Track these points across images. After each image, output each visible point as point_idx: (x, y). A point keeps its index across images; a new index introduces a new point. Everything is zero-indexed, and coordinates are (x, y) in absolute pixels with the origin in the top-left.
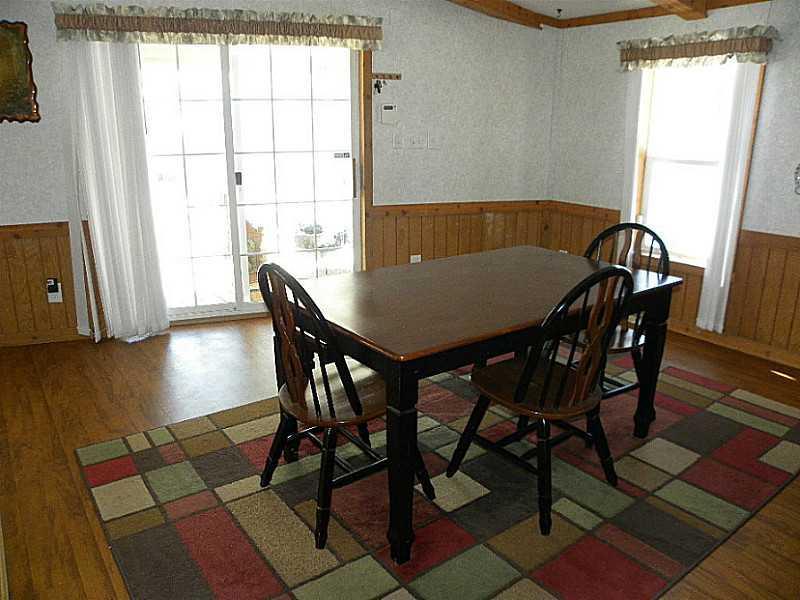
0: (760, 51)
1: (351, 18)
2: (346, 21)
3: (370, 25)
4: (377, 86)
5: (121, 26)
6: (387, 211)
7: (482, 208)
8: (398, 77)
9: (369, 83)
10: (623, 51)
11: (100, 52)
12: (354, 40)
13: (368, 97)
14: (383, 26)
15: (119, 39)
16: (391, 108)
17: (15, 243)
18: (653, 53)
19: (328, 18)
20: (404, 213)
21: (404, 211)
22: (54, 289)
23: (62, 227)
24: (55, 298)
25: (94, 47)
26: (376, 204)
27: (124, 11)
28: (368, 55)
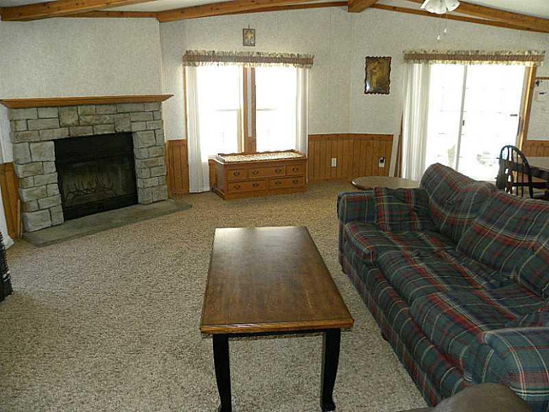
1: (530, 52)
2: (526, 53)
3: (539, 54)
4: (538, 83)
5: (426, 58)
6: (533, 143)
9: (534, 81)
11: (418, 68)
12: (529, 62)
13: (532, 88)
14: (545, 55)
16: (543, 93)
17: (371, 141)
19: (518, 52)
20: (542, 144)
22: (382, 161)
23: (390, 137)
24: (382, 165)
25: (416, 66)
26: (528, 139)
27: (430, 52)
28: (535, 69)
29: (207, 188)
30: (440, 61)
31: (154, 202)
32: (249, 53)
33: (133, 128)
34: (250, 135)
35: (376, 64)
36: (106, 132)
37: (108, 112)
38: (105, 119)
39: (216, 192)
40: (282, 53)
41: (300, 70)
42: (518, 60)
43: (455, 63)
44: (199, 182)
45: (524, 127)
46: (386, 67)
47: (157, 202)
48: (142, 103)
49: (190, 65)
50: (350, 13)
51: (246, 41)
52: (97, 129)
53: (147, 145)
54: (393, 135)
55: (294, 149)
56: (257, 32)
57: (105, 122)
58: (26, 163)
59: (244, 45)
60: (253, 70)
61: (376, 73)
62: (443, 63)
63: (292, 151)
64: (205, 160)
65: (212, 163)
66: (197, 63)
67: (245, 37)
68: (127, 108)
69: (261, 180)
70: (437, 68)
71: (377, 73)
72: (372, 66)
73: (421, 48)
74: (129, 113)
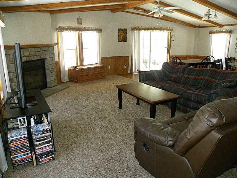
0: (229, 33)
1: (169, 28)
2: (168, 28)
4: (172, 37)
5: (139, 29)
8: (175, 36)
9: (171, 37)
10: (210, 32)
11: (136, 32)
13: (170, 39)
14: (174, 29)
16: (173, 41)
17: (121, 59)
18: (214, 33)
22: (125, 66)
23: (128, 57)
24: (125, 67)
25: (135, 32)
26: (171, 55)
27: (140, 27)
28: (171, 33)
29: (68, 80)
30: (143, 30)
31: (54, 86)
32: (81, 27)
33: (46, 57)
36: (38, 59)
37: (38, 51)
38: (37, 53)
39: (72, 81)
40: (92, 27)
41: (98, 33)
42: (166, 30)
43: (148, 31)
44: (65, 78)
45: (169, 51)
46: (125, 32)
47: (55, 86)
48: (48, 47)
49: (60, 32)
50: (112, 13)
51: (79, 22)
52: (35, 57)
53: (50, 64)
54: (129, 56)
55: (97, 63)
56: (82, 19)
57: (37, 55)
58: (13, 72)
59: (78, 24)
60: (82, 33)
62: (144, 31)
63: (97, 64)
64: (67, 69)
65: (69, 70)
66: (63, 31)
68: (44, 49)
69: (90, 75)
70: (142, 32)
72: (120, 32)
73: (137, 26)
74: (44, 51)
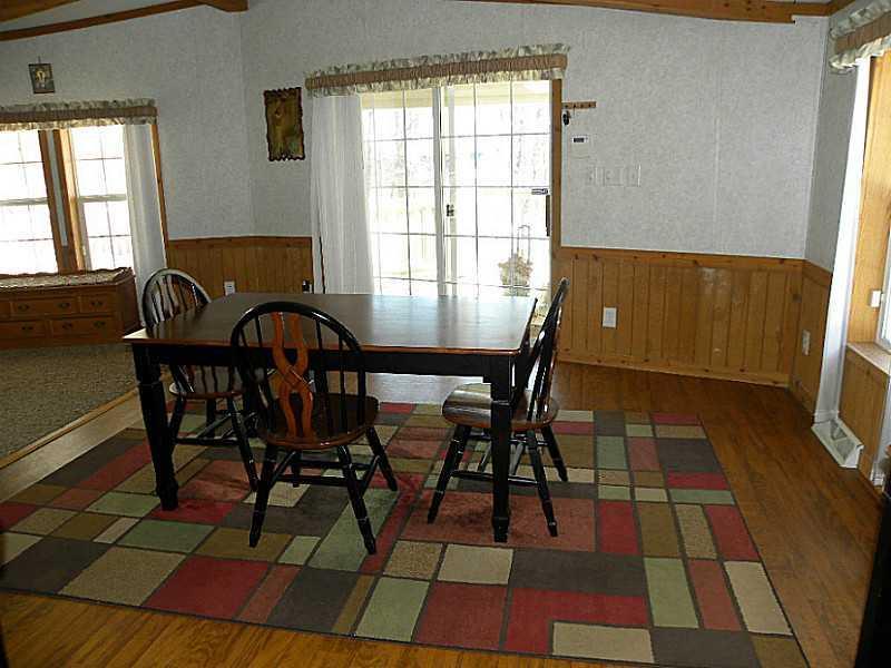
3: (546, 53)
4: (567, 117)
6: (577, 254)
7: (697, 261)
9: (558, 114)
12: (531, 72)
13: (557, 129)
15: (342, 93)
16: (582, 140)
19: (506, 51)
20: (596, 258)
21: (597, 255)
28: (560, 85)
34: (64, 242)
35: (279, 103)
46: (294, 107)
51: (38, 85)
56: (54, 68)
59: (36, 93)
60: (56, 133)
61: (280, 120)
67: (34, 80)
69: (34, 320)
71: (283, 121)
72: (273, 108)
